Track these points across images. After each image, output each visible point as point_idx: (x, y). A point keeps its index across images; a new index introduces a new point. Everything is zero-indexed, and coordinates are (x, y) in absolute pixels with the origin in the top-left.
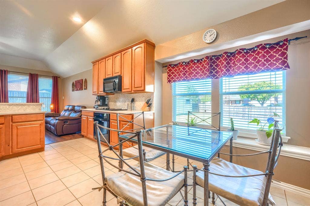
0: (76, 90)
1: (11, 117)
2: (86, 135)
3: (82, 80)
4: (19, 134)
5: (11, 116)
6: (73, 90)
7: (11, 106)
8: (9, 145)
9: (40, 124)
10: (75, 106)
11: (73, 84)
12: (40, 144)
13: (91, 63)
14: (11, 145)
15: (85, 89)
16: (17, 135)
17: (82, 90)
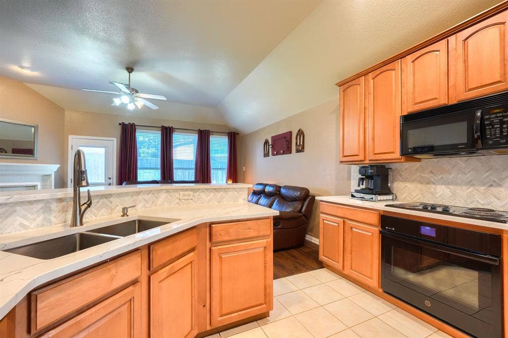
0: (273, 155)
1: (208, 229)
2: (342, 269)
3: (291, 132)
4: (223, 276)
5: (208, 225)
6: (266, 155)
7: (198, 193)
8: (204, 306)
9: (265, 248)
10: (281, 187)
11: (266, 142)
12: (265, 303)
13: (336, 86)
14: (208, 306)
15: (298, 151)
16: (221, 278)
17: (291, 153)
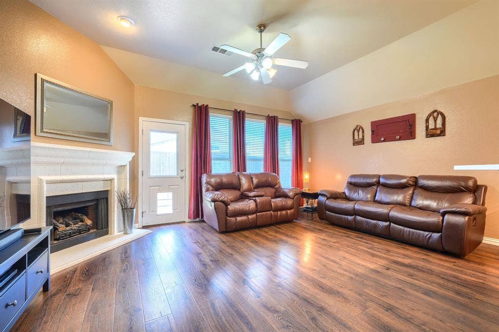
6: (359, 142)
11: (358, 129)
17: (414, 138)
